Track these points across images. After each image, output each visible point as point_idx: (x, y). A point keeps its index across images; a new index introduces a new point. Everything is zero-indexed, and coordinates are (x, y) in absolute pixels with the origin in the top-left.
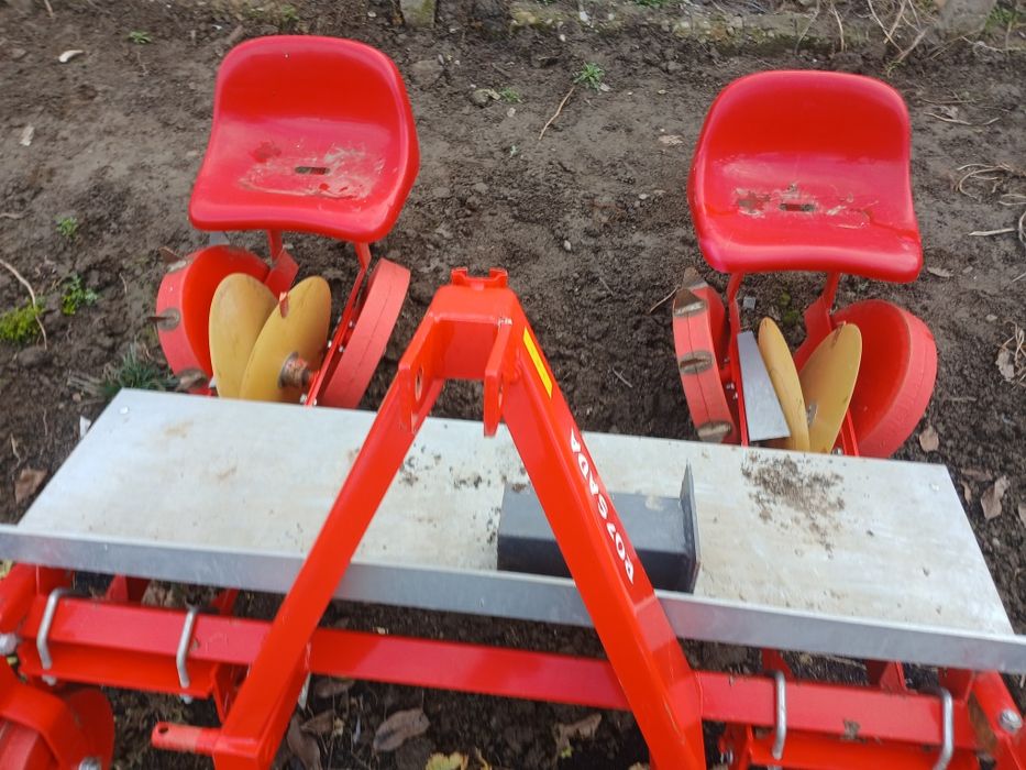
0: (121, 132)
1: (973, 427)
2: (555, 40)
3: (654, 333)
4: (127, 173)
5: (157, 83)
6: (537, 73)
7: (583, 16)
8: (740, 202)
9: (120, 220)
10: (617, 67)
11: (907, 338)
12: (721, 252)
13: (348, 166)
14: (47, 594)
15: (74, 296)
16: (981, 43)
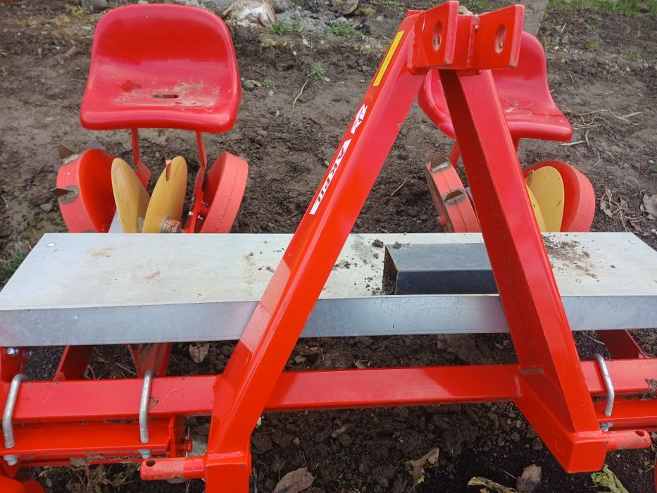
2: (289, 55)
5: (16, 80)
6: (281, 74)
7: (305, 42)
10: (332, 69)
13: (193, 92)
14: (10, 380)
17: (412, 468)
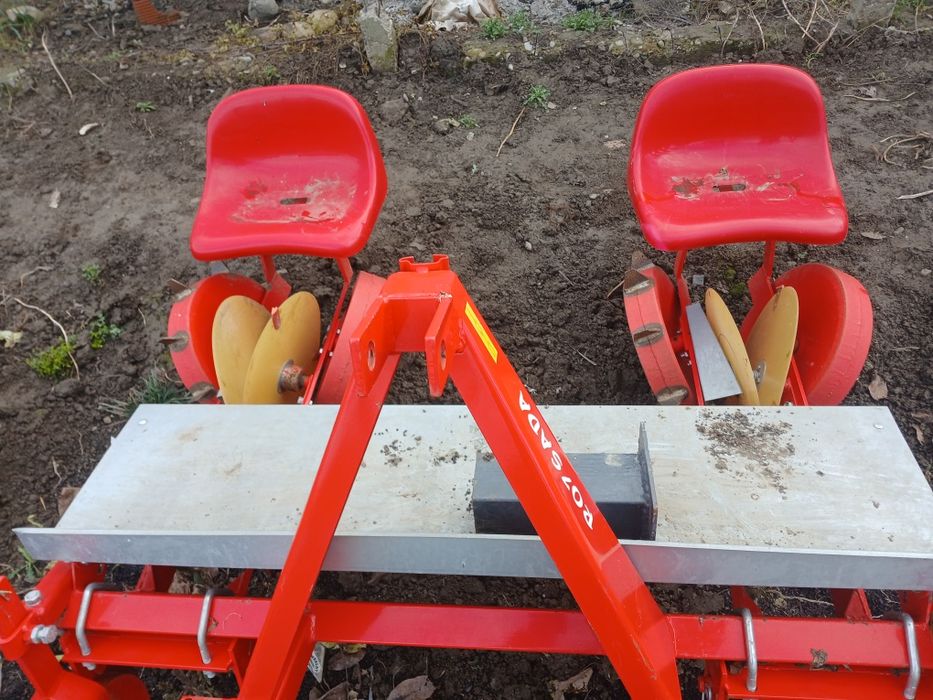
0: (133, 189)
1: (918, 373)
2: (504, 70)
3: (612, 315)
4: (140, 222)
5: (162, 144)
6: (491, 100)
7: (528, 46)
8: (676, 188)
9: (137, 263)
10: (562, 87)
11: (843, 295)
12: (662, 233)
13: (326, 194)
14: (83, 589)
15: (100, 333)
16: (892, 28)
17: (554, 690)
